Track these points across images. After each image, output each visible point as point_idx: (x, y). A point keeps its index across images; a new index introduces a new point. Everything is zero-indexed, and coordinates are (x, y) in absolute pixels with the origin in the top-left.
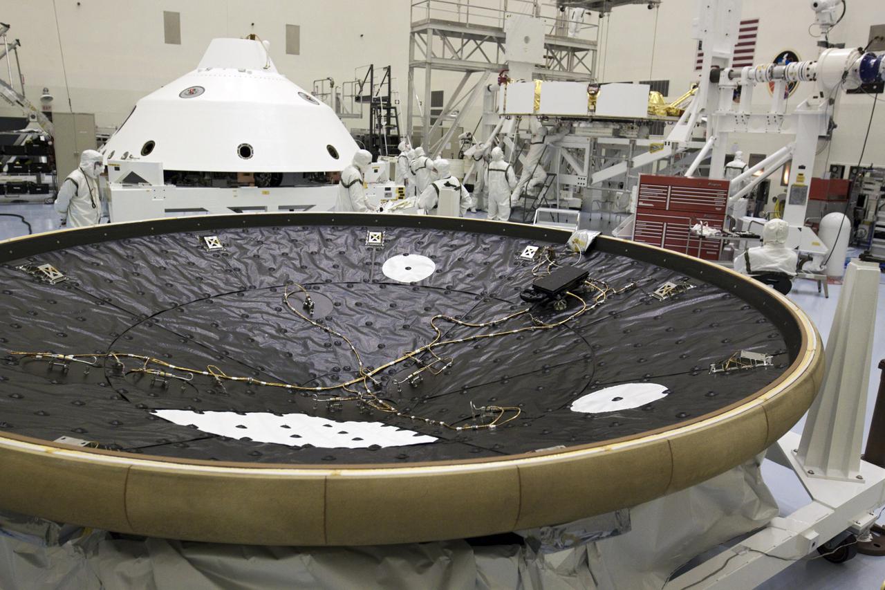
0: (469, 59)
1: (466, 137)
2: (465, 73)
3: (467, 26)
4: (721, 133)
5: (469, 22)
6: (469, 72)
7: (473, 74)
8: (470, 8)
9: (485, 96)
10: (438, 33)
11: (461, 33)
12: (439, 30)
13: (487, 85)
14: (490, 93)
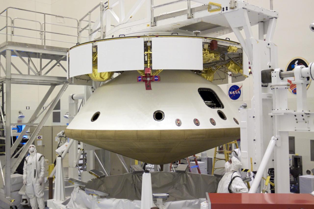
0: (48, 75)
1: (62, 135)
2: (50, 86)
3: (45, 48)
4: (280, 133)
5: (46, 45)
6: (53, 85)
7: (57, 86)
8: (46, 33)
9: (70, 104)
10: (16, 53)
11: (39, 54)
12: (18, 51)
13: (71, 95)
14: (73, 101)
